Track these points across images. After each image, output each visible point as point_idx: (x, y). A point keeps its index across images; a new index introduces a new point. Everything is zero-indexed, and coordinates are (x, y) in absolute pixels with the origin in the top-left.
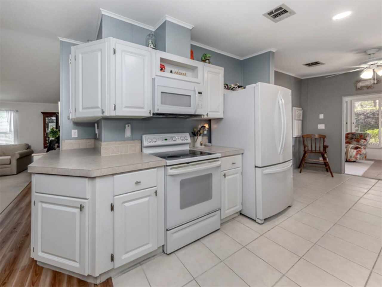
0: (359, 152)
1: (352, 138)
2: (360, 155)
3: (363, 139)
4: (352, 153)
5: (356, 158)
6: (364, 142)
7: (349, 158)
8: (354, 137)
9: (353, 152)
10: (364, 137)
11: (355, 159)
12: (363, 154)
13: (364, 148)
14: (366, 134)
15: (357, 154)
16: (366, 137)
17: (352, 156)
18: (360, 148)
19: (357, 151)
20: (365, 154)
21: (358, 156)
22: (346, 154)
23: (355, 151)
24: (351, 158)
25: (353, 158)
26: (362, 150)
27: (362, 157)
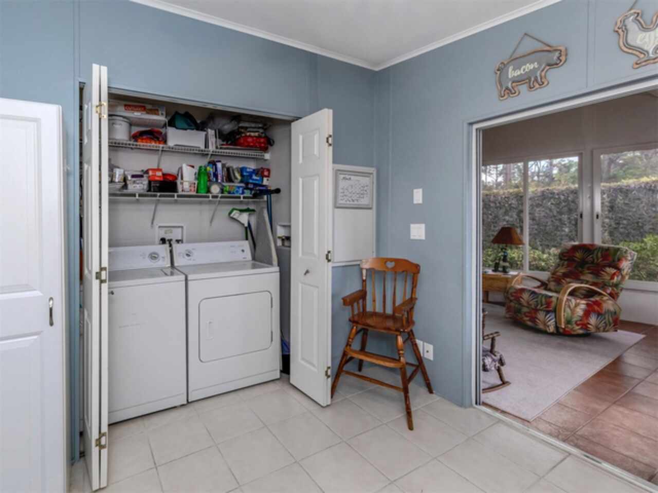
0: (596, 308)
1: (583, 263)
2: (599, 314)
3: (610, 266)
4: (573, 311)
5: (585, 326)
6: (612, 278)
7: (563, 327)
8: (590, 259)
9: (577, 305)
10: (614, 261)
11: (581, 329)
12: (609, 311)
13: (611, 295)
14: (618, 249)
15: (587, 313)
16: (619, 260)
17: (571, 318)
18: (600, 294)
19: (588, 305)
20: (615, 313)
21: (593, 320)
22: (555, 311)
23: (582, 304)
24: (569, 326)
25: (575, 326)
26: (604, 301)
27: (605, 323)
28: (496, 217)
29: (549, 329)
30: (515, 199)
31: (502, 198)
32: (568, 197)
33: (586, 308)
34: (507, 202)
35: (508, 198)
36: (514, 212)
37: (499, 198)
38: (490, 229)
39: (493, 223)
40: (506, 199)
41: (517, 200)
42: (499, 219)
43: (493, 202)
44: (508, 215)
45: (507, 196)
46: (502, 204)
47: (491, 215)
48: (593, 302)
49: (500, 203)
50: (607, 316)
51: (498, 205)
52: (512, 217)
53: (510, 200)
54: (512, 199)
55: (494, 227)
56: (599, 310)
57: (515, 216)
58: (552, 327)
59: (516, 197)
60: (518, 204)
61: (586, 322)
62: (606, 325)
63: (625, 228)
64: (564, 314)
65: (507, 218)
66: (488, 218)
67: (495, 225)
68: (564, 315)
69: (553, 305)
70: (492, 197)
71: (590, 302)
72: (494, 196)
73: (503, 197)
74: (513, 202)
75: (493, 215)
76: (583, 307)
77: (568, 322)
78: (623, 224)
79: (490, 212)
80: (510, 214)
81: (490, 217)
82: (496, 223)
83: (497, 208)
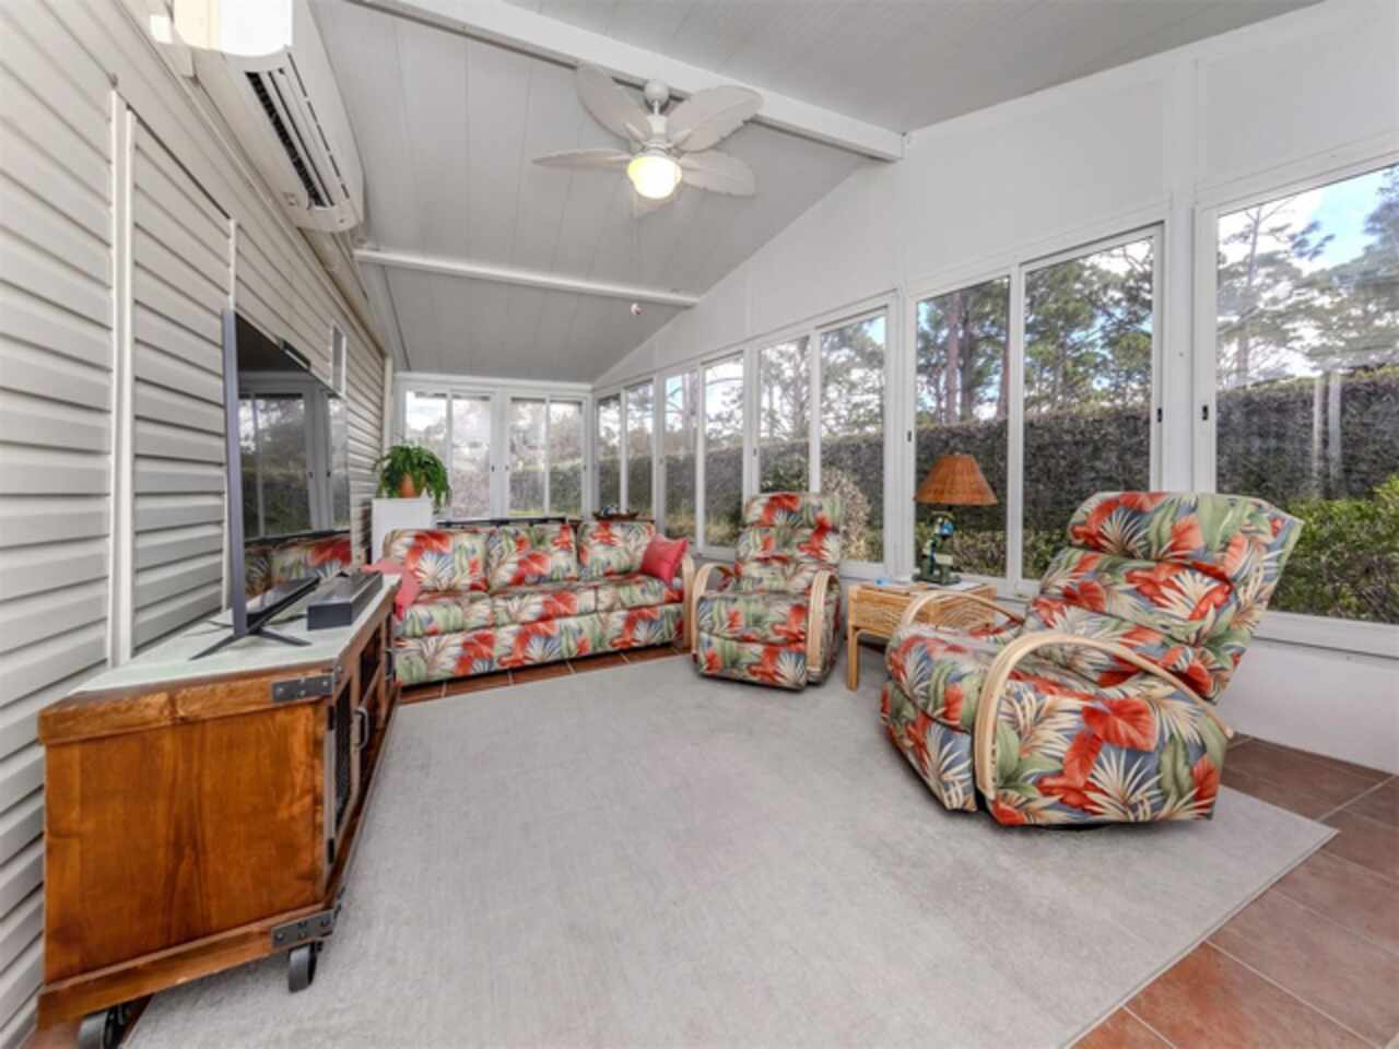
0: (1122, 726)
2: (1135, 752)
4: (1027, 739)
5: (1076, 797)
7: (992, 795)
9: (1044, 715)
11: (1061, 804)
12: (1175, 739)
15: (1087, 747)
17: (1022, 763)
18: (1142, 674)
19: (1090, 714)
21: (1110, 773)
22: (970, 730)
23: (1066, 712)
24: (1013, 794)
25: (1035, 793)
26: (1156, 703)
27: (1159, 785)
28: (1074, 463)
29: (950, 798)
30: (1115, 425)
31: (1087, 422)
32: (1229, 414)
33: (1083, 726)
34: (1099, 430)
35: (1100, 421)
36: (1111, 450)
37: (1082, 422)
38: (1062, 489)
39: (1069, 475)
40: (1097, 425)
41: (1119, 426)
42: (1081, 467)
43: (1067, 432)
44: (1099, 459)
45: (1097, 417)
46: (1087, 435)
47: (1064, 458)
48: (1110, 703)
49: (1082, 433)
50: (1167, 759)
51: (1079, 437)
52: (1107, 461)
53: (1105, 426)
54: (1109, 424)
55: (1072, 483)
56: (1134, 734)
57: (1114, 459)
58: (959, 788)
59: (1116, 420)
60: (1122, 433)
61: (1079, 781)
62: (1165, 795)
63: (1363, 481)
64: (995, 747)
65: (1098, 464)
66: (1058, 464)
67: (1073, 479)
68: (994, 752)
69: (963, 709)
70: (1067, 421)
71: (1099, 705)
72: (1071, 419)
73: (1091, 419)
74: (1111, 429)
75: (1069, 458)
76: (1071, 722)
77: (1009, 779)
78: (1359, 472)
79: (1061, 453)
80: (1104, 455)
81: (1063, 463)
82: (1075, 474)
83: (1076, 443)
